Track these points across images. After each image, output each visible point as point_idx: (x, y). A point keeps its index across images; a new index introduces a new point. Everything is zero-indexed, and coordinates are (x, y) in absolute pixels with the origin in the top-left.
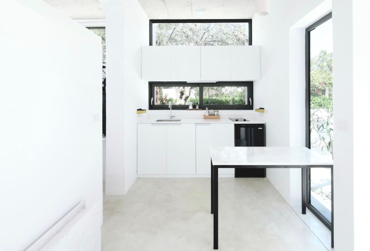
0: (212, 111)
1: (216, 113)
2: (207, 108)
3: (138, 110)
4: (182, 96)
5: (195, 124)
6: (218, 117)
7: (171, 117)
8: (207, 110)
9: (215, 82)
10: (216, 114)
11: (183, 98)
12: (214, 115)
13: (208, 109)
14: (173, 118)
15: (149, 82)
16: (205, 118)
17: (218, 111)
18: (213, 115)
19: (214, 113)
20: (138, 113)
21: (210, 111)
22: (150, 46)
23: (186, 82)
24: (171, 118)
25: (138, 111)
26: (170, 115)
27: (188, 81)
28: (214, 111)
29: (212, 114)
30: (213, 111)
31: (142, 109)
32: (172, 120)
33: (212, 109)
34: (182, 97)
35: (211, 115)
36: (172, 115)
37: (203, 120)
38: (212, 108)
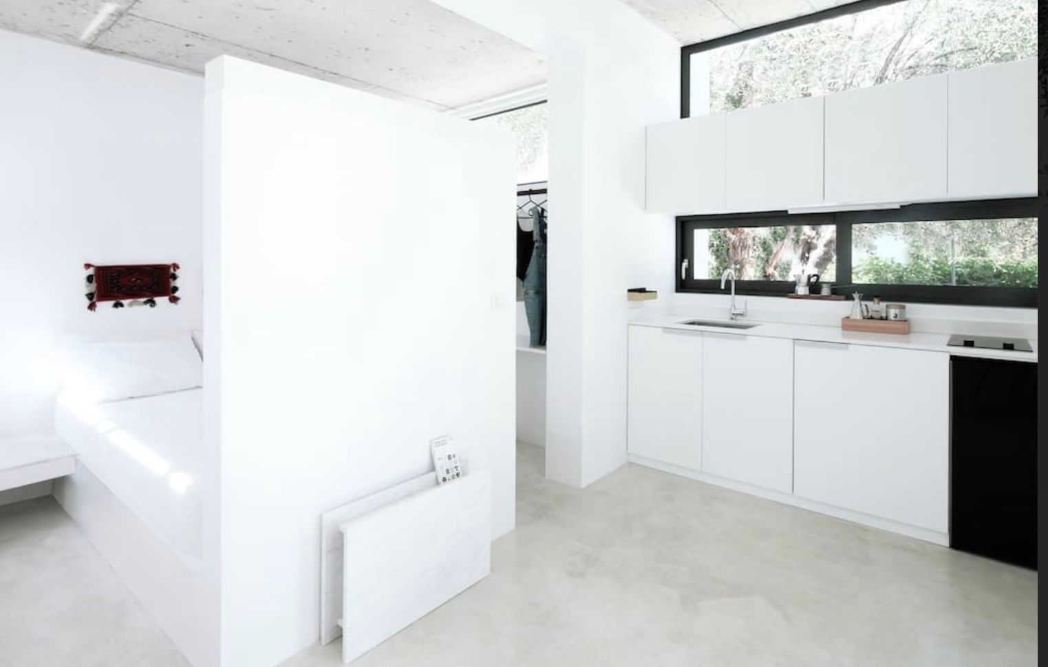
0: (876, 305)
1: (892, 313)
2: (856, 296)
3: (630, 291)
4: (807, 255)
5: (792, 341)
6: (904, 328)
7: (734, 317)
8: (857, 300)
9: (897, 207)
10: (892, 317)
11: (810, 260)
12: (887, 319)
13: (863, 299)
14: (738, 318)
15: (678, 218)
16: (848, 325)
17: (904, 307)
18: (881, 319)
19: (887, 313)
20: (629, 299)
21: (870, 304)
22: (684, 120)
23: (786, 211)
24: (732, 319)
25: (631, 293)
26: (731, 309)
27: (791, 209)
28: (887, 306)
29: (875, 315)
30: (883, 304)
31: (647, 290)
32: (735, 324)
33: (876, 300)
34: (808, 258)
35: (872, 318)
36: (735, 309)
37: (840, 331)
38: (877, 297)
